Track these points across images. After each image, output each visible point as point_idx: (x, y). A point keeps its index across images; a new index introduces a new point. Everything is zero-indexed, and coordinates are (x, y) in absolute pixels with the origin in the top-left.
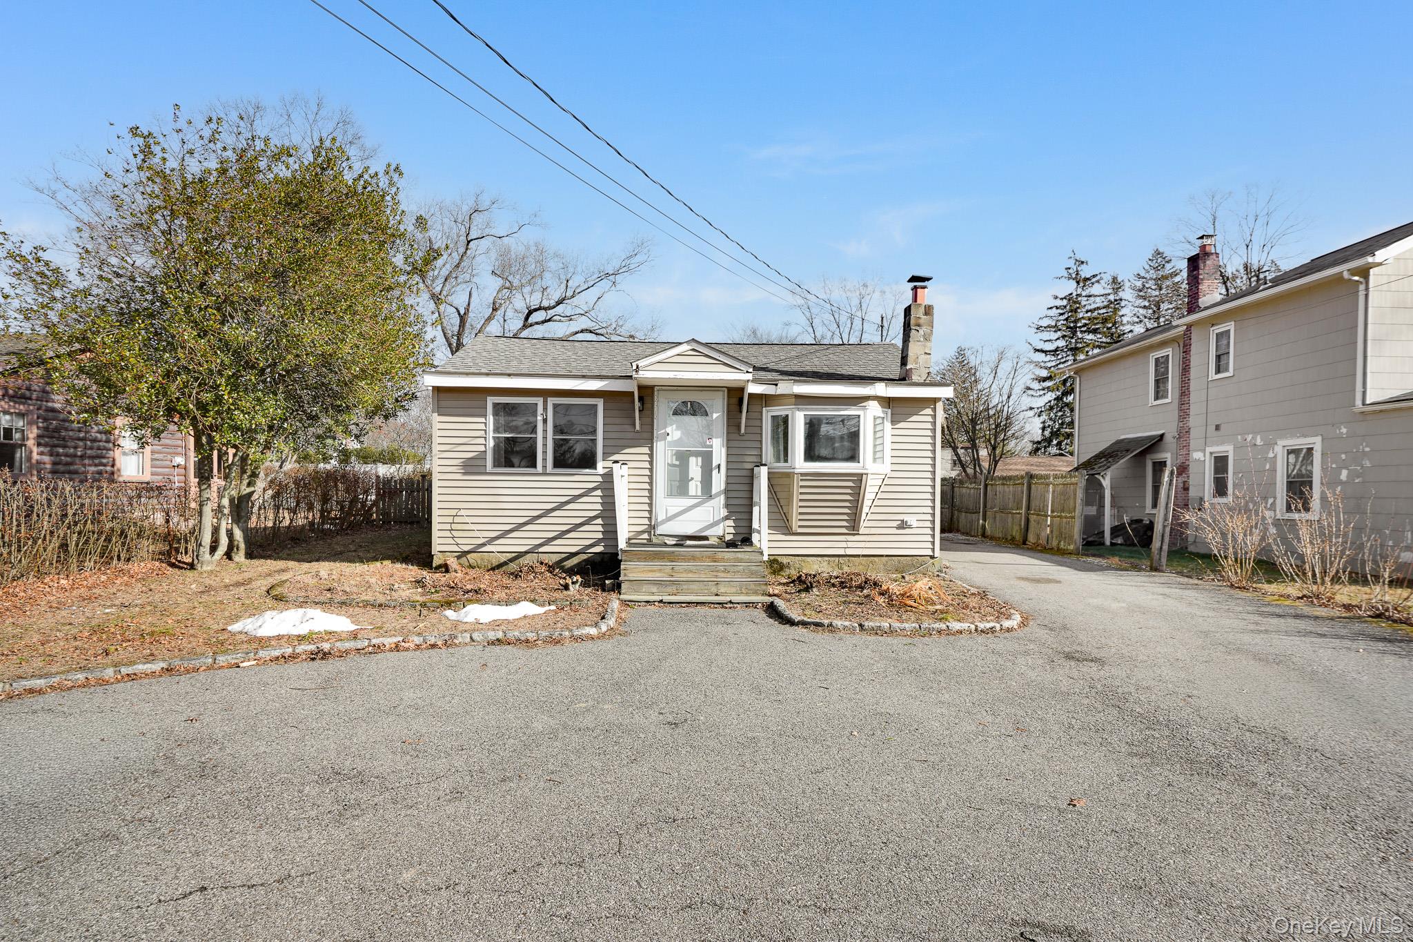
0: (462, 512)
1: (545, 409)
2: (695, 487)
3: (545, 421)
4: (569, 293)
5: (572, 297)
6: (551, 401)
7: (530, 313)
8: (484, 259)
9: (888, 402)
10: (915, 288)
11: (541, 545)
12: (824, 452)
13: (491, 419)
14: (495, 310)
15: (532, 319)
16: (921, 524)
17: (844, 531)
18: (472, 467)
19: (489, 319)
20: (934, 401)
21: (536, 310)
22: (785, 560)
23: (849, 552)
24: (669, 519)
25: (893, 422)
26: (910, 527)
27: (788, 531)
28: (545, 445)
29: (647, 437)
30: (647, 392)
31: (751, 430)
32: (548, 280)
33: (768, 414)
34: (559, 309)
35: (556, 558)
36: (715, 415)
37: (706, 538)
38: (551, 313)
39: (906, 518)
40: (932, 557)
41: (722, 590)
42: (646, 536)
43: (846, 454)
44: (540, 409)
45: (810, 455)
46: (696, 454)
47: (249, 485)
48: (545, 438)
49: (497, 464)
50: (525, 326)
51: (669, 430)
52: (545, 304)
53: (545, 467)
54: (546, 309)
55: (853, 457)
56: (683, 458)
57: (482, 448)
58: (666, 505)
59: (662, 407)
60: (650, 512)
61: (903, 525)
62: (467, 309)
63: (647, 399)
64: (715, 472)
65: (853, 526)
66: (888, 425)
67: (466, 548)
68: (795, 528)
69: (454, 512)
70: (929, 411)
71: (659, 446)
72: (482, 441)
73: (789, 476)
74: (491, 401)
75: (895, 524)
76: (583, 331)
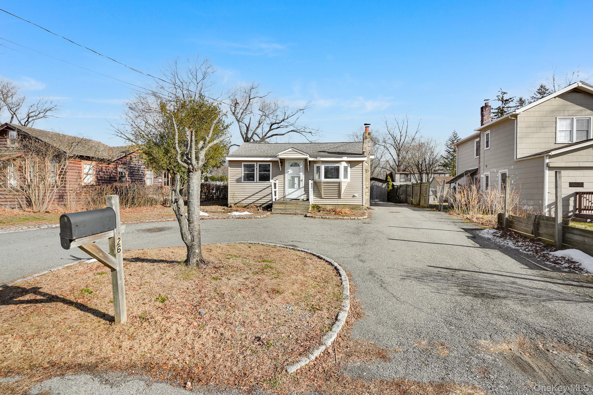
0: (236, 193)
1: (257, 165)
2: (296, 186)
3: (257, 169)
4: (286, 117)
5: (287, 119)
6: (258, 163)
8: (256, 105)
9: (348, 162)
10: (366, 127)
11: (256, 201)
12: (330, 176)
13: (243, 168)
14: (260, 124)
15: (272, 127)
16: (359, 196)
17: (337, 198)
18: (238, 181)
19: (258, 127)
20: (363, 161)
21: (274, 124)
22: (320, 206)
23: (338, 204)
24: (289, 194)
25: (351, 168)
26: (356, 197)
27: (321, 198)
28: (257, 175)
29: (283, 173)
30: (282, 161)
31: (311, 170)
32: (278, 113)
33: (315, 166)
34: (283, 123)
35: (259, 205)
36: (301, 167)
37: (299, 199)
38: (280, 125)
39: (355, 194)
40: (362, 205)
42: (283, 199)
43: (336, 176)
44: (255, 166)
45: (326, 177)
46: (297, 177)
47: (182, 186)
48: (257, 173)
49: (244, 180)
50: (270, 130)
51: (289, 171)
52: (277, 122)
53: (257, 181)
54: (278, 123)
55: (338, 177)
56: (293, 178)
57: (241, 176)
58: (288, 191)
59: (287, 164)
60: (284, 192)
61: (354, 196)
62: (249, 125)
63: (283, 162)
64: (301, 182)
65: (339, 196)
66: (349, 169)
67: (237, 202)
68: (323, 197)
69: (234, 193)
70: (361, 164)
71: (286, 175)
72: (241, 174)
73: (320, 182)
74: (243, 163)
75: (352, 196)
76: (291, 131)
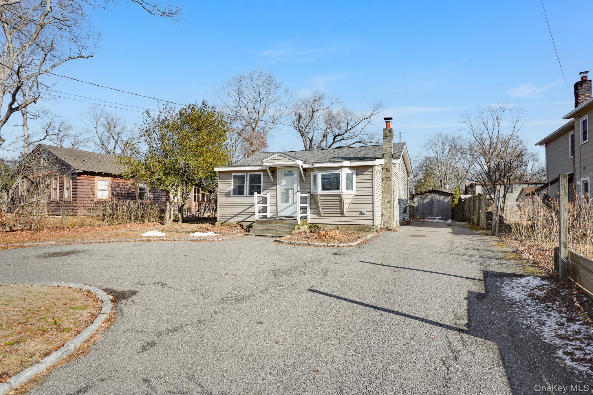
0: (225, 209)
1: (247, 176)
2: (291, 200)
3: (247, 180)
4: (349, 128)
5: (350, 129)
6: (249, 174)
7: (335, 137)
8: (321, 116)
9: (352, 168)
10: (386, 122)
11: (245, 219)
12: (328, 187)
13: (233, 180)
14: (324, 137)
15: (336, 140)
16: (368, 213)
17: (339, 215)
18: (228, 195)
19: (322, 141)
20: (372, 166)
21: (337, 136)
22: (319, 225)
23: (341, 223)
24: (281, 211)
25: (357, 175)
26: (364, 214)
27: (320, 215)
28: (247, 187)
29: (275, 184)
30: (274, 170)
31: (307, 180)
32: (342, 124)
33: (313, 174)
34: (346, 134)
35: (249, 223)
36: (295, 176)
37: (293, 217)
39: (363, 211)
40: (373, 226)
41: (278, 233)
42: (275, 216)
43: (335, 187)
44: (245, 177)
45: (324, 188)
46: (291, 189)
48: (247, 185)
49: (234, 194)
50: (333, 143)
51: (283, 182)
52: (341, 133)
53: (246, 194)
54: (342, 135)
55: (338, 188)
56: (287, 190)
57: (230, 189)
58: (281, 206)
59: (279, 173)
60: (276, 208)
61: (361, 214)
62: (312, 138)
63: (275, 172)
64: (295, 195)
65: (342, 214)
66: (354, 177)
67: (226, 220)
68: (322, 214)
69: (223, 209)
70: (370, 170)
71: (278, 186)
72: (230, 187)
73: (317, 195)
74: (233, 174)
75: (359, 213)
76: (356, 142)
